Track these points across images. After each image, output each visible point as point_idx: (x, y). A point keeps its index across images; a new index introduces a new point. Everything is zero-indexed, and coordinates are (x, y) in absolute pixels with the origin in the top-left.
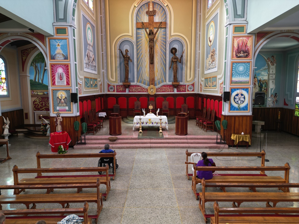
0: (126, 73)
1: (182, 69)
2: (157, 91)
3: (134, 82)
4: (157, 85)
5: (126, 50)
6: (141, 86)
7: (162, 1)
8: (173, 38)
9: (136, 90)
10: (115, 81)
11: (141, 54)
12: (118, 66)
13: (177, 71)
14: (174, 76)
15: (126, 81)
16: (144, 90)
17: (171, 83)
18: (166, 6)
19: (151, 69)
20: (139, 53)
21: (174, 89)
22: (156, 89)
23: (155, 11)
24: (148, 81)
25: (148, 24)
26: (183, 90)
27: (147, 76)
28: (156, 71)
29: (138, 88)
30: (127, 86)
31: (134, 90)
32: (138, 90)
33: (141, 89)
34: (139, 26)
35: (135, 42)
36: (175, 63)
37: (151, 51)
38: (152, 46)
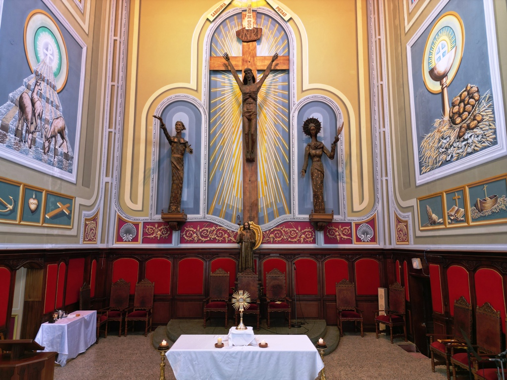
0: (175, 187)
1: (336, 177)
2: (265, 238)
3: (198, 213)
4: (264, 223)
5: (177, 122)
6: (217, 225)
8: (310, 96)
9: (202, 236)
10: (142, 211)
11: (221, 135)
12: (152, 166)
13: (322, 182)
14: (316, 196)
15: (173, 208)
16: (226, 235)
17: (305, 217)
18: (289, 20)
19: (249, 175)
20: (215, 133)
21: (315, 233)
22: (263, 234)
23: (259, 32)
24: (239, 210)
25: (241, 60)
26: (343, 236)
27: (235, 195)
28: (262, 183)
29: (207, 231)
30: (176, 223)
31: (195, 235)
32: (208, 236)
33: (216, 234)
34: (217, 65)
35: (204, 106)
36: (317, 159)
37: (250, 127)
38: (250, 112)
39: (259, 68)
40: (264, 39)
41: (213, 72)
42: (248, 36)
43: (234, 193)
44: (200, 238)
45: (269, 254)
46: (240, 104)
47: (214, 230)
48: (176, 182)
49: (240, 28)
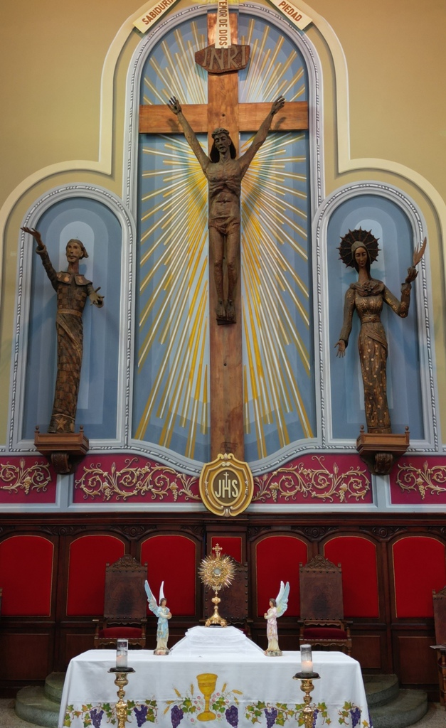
0: (65, 378)
1: (415, 358)
2: (260, 491)
3: (112, 435)
4: (257, 457)
5: (71, 241)
6: (153, 462)
7: (281, 8)
8: (354, 184)
9: (121, 487)
11: (163, 268)
12: (15, 336)
13: (383, 366)
14: (370, 397)
15: (61, 423)
16: (174, 485)
17: (348, 444)
18: (306, 29)
19: (223, 353)
20: (150, 263)
21: (370, 480)
22: (255, 481)
23: (244, 53)
24: (202, 429)
25: (206, 112)
26: (433, 487)
27: (193, 396)
28: (252, 369)
29: (132, 475)
30: (65, 456)
31: (106, 484)
32: (134, 486)
33: (152, 482)
34: (155, 123)
35: (126, 208)
36: (372, 317)
37: (224, 249)
38: (225, 218)
39: (244, 128)
40: (254, 66)
41: (147, 136)
42: (221, 62)
43: (192, 391)
44: (117, 490)
45: (268, 527)
46: (204, 203)
47: (147, 474)
48: (68, 367)
49: (204, 45)
